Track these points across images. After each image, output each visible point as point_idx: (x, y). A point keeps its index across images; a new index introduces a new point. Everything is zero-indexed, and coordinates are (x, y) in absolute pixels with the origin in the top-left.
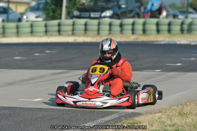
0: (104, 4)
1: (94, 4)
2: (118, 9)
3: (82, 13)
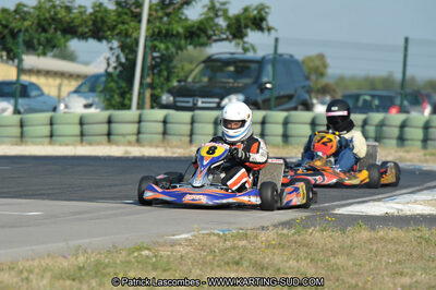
0: (231, 80)
1: (210, 79)
2: (258, 91)
3: (178, 99)
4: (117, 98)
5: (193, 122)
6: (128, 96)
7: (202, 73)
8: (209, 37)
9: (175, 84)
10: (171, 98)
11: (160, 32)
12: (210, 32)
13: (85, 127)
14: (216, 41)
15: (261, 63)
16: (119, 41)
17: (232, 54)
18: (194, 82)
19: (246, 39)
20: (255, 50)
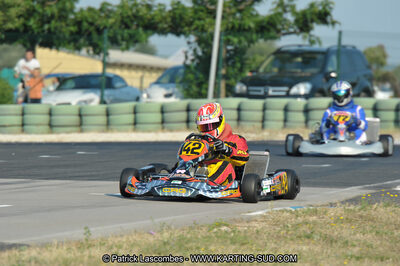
0: (299, 70)
1: (280, 70)
2: (324, 80)
3: (251, 88)
4: (195, 89)
5: (264, 109)
6: (204, 86)
7: (273, 64)
8: (278, 31)
9: (248, 74)
10: (244, 88)
11: (233, 27)
12: (279, 27)
13: (166, 115)
14: (284, 34)
15: (326, 54)
16: (196, 35)
17: (300, 46)
18: (265, 72)
19: (312, 33)
20: (320, 43)
